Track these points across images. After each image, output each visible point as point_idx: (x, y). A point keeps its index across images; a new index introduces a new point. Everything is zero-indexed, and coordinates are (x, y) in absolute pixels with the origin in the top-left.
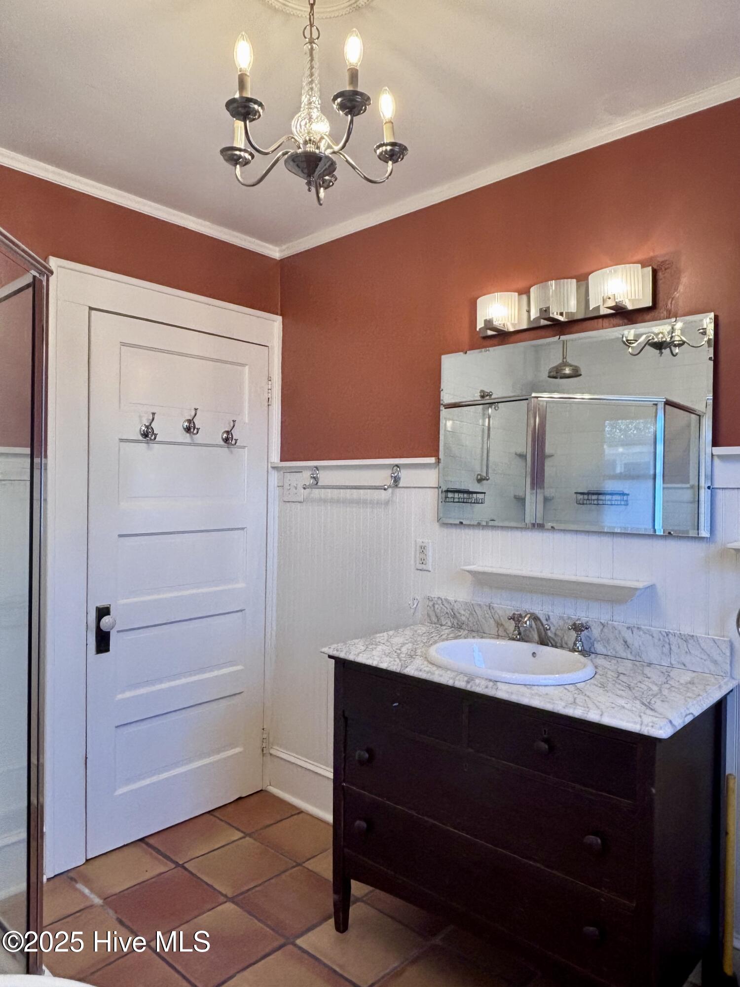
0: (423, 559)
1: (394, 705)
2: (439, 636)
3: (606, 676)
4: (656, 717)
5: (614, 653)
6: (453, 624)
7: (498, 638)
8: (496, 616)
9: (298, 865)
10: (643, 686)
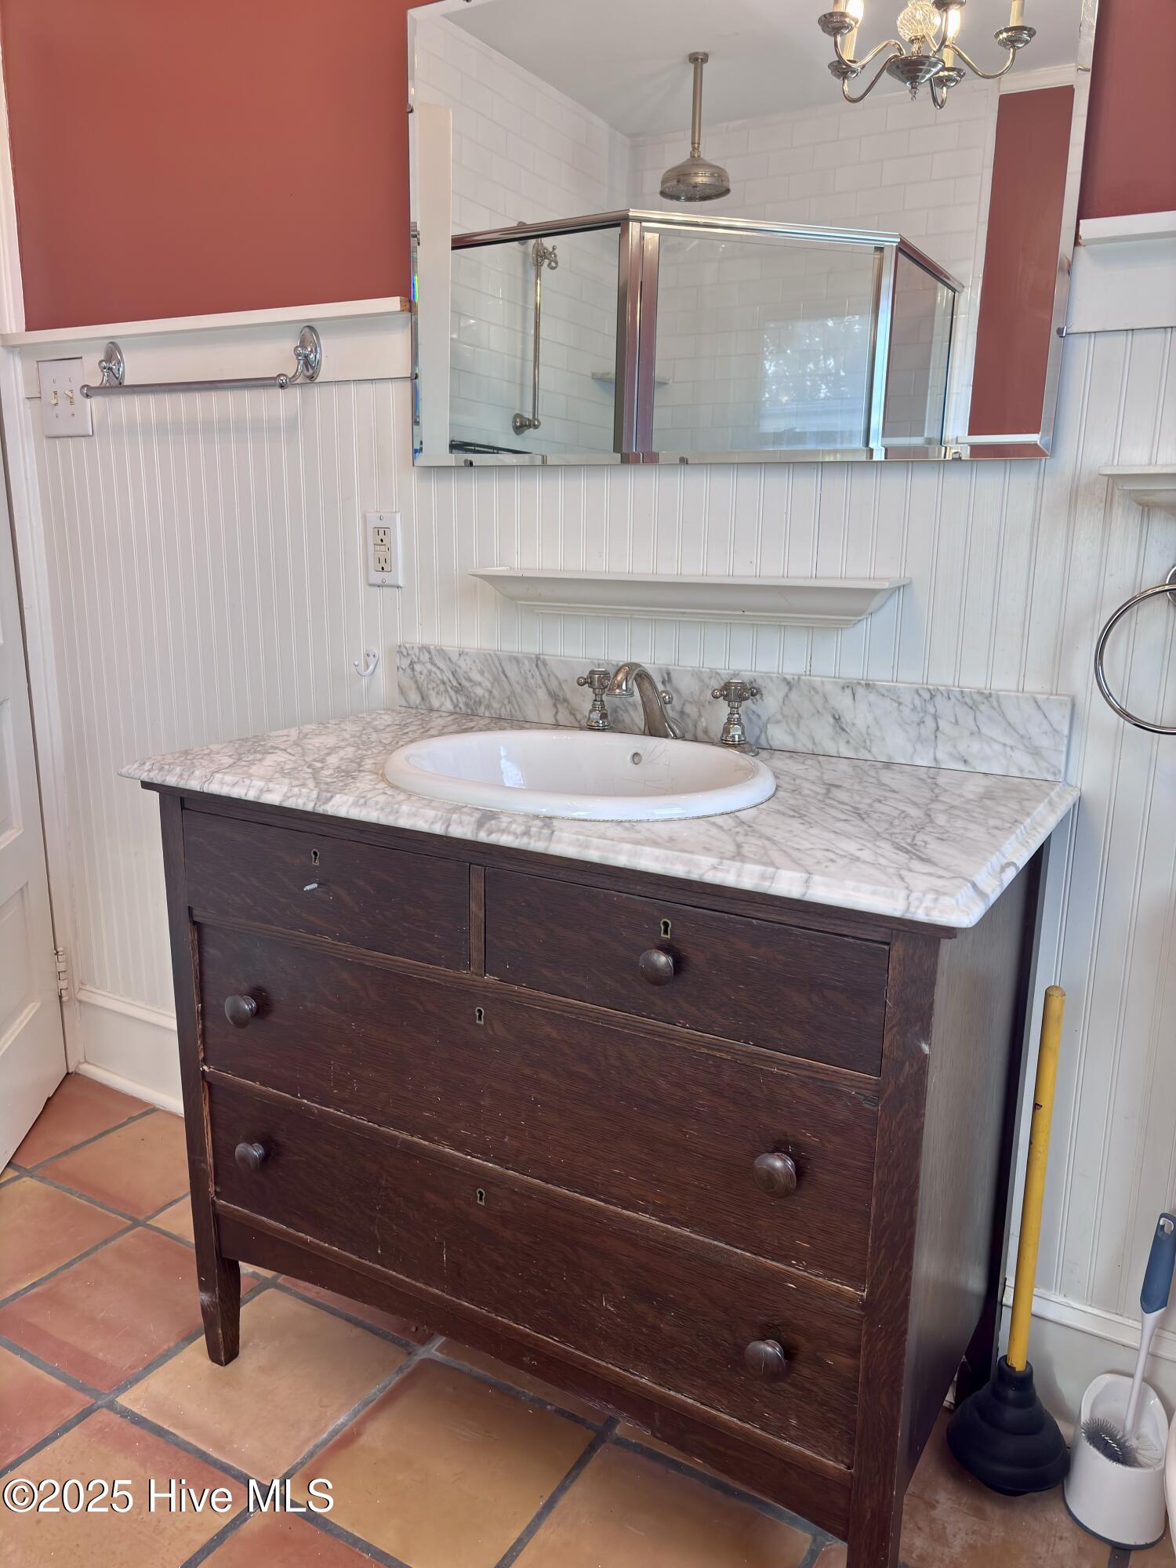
0: (382, 560)
1: (308, 888)
2: (423, 730)
3: (800, 794)
4: (941, 877)
5: (809, 745)
6: (456, 706)
7: (556, 729)
8: (554, 684)
9: (136, 1223)
10: (886, 809)
